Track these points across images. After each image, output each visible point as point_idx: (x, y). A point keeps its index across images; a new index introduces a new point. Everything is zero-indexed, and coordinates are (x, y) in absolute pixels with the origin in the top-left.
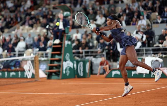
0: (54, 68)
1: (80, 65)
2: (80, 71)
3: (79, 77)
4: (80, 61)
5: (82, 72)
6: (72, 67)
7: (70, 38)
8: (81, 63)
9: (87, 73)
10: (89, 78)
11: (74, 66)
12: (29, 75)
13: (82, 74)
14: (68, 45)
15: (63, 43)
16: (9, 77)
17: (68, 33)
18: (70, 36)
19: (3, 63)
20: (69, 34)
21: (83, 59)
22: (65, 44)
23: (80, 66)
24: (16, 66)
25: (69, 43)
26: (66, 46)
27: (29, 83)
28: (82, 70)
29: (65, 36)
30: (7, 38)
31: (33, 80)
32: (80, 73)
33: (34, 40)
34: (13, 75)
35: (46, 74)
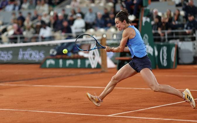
0: (127, 54)
1: (163, 50)
2: (163, 59)
3: (161, 67)
4: (163, 46)
5: (165, 61)
6: (152, 54)
7: (149, 12)
8: (165, 49)
9: (173, 63)
10: (175, 68)
11: (154, 52)
12: (93, 63)
13: (165, 64)
14: (146, 22)
15: (140, 20)
16: (64, 67)
17: (146, 6)
18: (149, 10)
19: (57, 48)
20: (148, 8)
21: (166, 43)
22: (142, 21)
23: (163, 53)
24: (75, 51)
25: (148, 20)
26: (143, 24)
27: (94, 75)
28: (165, 57)
29: (143, 10)
30: (60, 15)
31: (99, 70)
32: (163, 62)
33: (97, 17)
34: (70, 64)
35: (115, 64)
